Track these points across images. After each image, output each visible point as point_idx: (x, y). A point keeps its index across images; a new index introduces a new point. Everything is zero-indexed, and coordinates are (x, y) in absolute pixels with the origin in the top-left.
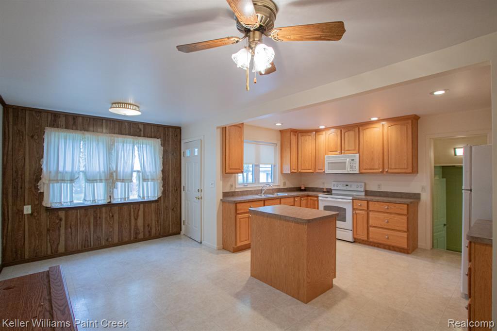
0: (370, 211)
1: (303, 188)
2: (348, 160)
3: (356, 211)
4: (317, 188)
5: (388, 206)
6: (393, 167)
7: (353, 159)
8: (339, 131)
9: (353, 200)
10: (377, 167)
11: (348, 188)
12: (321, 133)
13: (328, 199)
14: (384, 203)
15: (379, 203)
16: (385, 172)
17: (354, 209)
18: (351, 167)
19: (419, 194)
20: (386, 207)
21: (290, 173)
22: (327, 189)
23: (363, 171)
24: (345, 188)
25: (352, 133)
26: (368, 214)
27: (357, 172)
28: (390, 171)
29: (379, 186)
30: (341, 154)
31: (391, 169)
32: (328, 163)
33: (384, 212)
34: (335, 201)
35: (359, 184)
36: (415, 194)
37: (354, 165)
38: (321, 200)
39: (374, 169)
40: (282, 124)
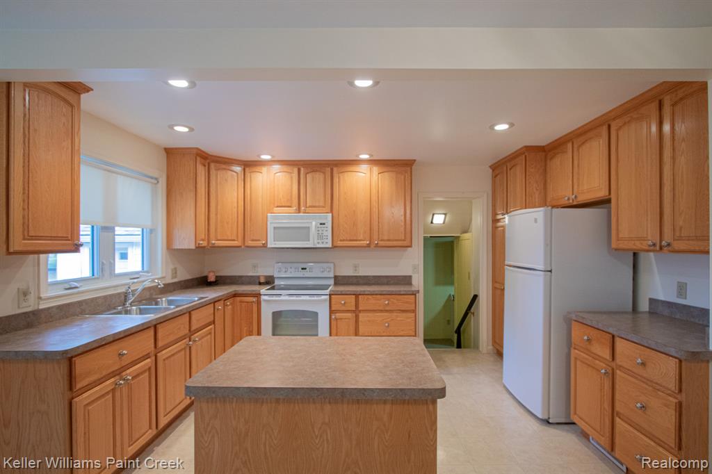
0: (360, 311)
1: (212, 278)
2: (314, 223)
3: (337, 314)
4: (241, 277)
5: (388, 300)
6: (386, 238)
7: (323, 222)
8: (296, 170)
9: (330, 295)
10: (361, 237)
11: (306, 274)
12: (257, 169)
13: (282, 298)
14: (382, 296)
15: (374, 296)
16: (372, 246)
17: (331, 312)
18: (320, 237)
19: (410, 277)
20: (387, 302)
21: (193, 247)
22: (266, 277)
23: (340, 243)
24: (302, 273)
25: (319, 177)
26: (357, 317)
27: (330, 245)
28: (381, 243)
29: (356, 267)
30: (299, 213)
31: (381, 240)
32: (275, 228)
33: (381, 311)
34: (296, 301)
35: (325, 265)
36: (405, 277)
37: (325, 233)
38: (265, 301)
39: (356, 240)
40: (191, 130)
